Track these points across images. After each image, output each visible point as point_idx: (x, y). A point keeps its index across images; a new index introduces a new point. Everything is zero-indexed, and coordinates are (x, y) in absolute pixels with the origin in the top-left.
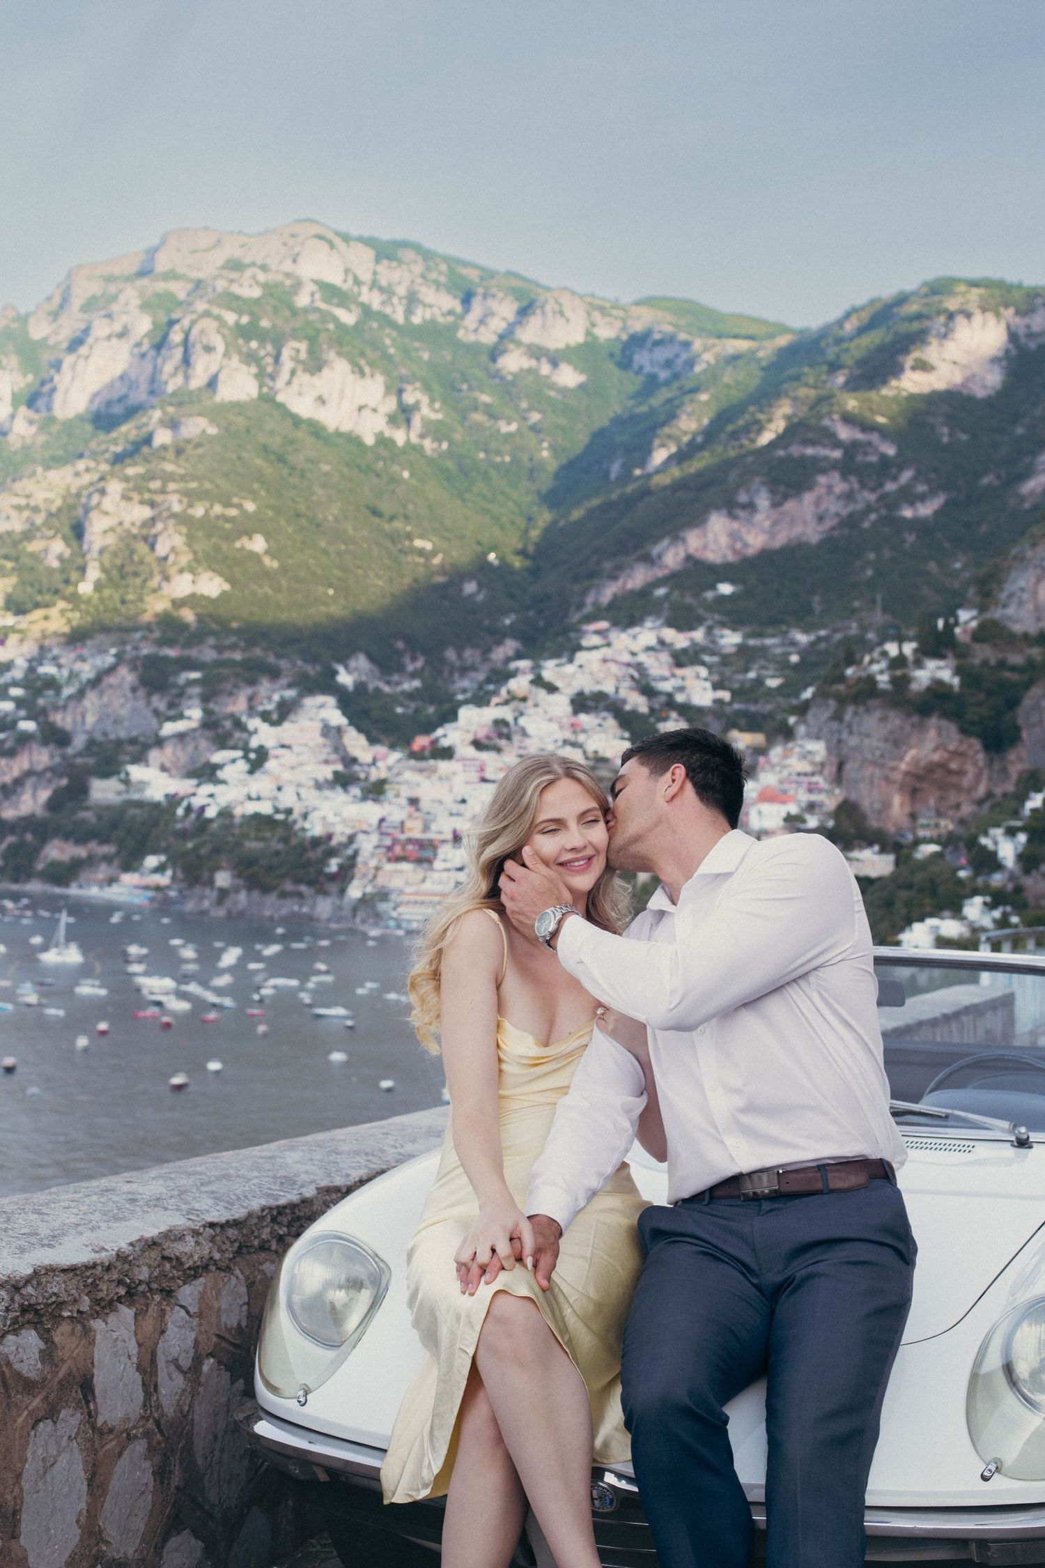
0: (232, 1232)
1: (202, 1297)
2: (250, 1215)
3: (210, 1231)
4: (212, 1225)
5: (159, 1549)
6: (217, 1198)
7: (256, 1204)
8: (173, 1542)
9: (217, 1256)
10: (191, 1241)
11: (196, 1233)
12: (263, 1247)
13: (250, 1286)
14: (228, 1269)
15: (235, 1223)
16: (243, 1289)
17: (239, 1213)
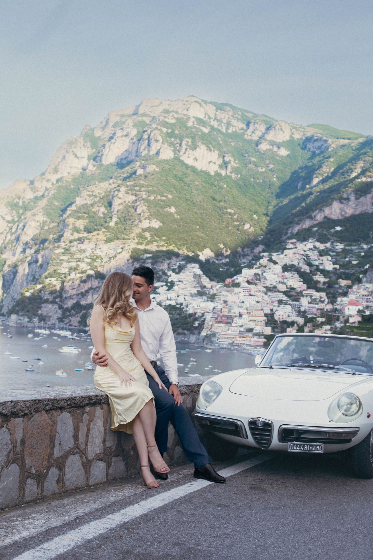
0: (190, 388)
1: (184, 400)
2: (193, 385)
3: (185, 387)
4: (186, 385)
5: (175, 447)
6: (186, 381)
7: (194, 383)
8: (177, 447)
9: (187, 392)
10: (182, 388)
11: (183, 386)
12: (195, 392)
13: (193, 399)
14: (189, 395)
15: (190, 386)
16: (191, 400)
17: (191, 384)
